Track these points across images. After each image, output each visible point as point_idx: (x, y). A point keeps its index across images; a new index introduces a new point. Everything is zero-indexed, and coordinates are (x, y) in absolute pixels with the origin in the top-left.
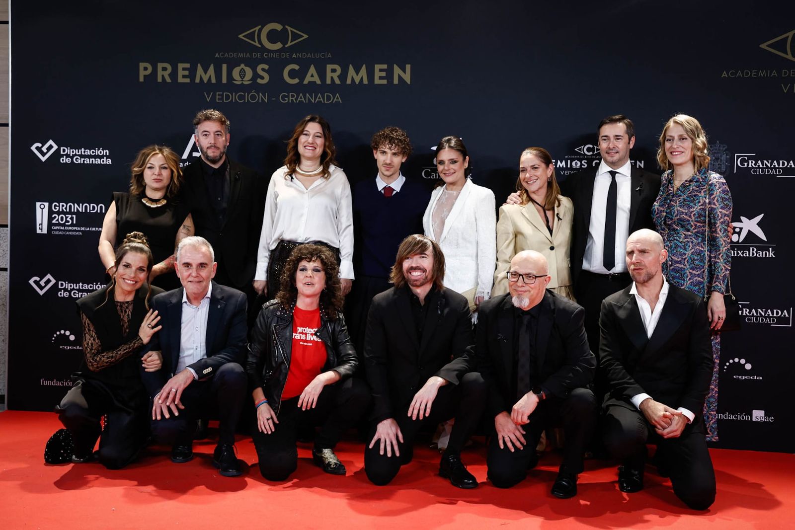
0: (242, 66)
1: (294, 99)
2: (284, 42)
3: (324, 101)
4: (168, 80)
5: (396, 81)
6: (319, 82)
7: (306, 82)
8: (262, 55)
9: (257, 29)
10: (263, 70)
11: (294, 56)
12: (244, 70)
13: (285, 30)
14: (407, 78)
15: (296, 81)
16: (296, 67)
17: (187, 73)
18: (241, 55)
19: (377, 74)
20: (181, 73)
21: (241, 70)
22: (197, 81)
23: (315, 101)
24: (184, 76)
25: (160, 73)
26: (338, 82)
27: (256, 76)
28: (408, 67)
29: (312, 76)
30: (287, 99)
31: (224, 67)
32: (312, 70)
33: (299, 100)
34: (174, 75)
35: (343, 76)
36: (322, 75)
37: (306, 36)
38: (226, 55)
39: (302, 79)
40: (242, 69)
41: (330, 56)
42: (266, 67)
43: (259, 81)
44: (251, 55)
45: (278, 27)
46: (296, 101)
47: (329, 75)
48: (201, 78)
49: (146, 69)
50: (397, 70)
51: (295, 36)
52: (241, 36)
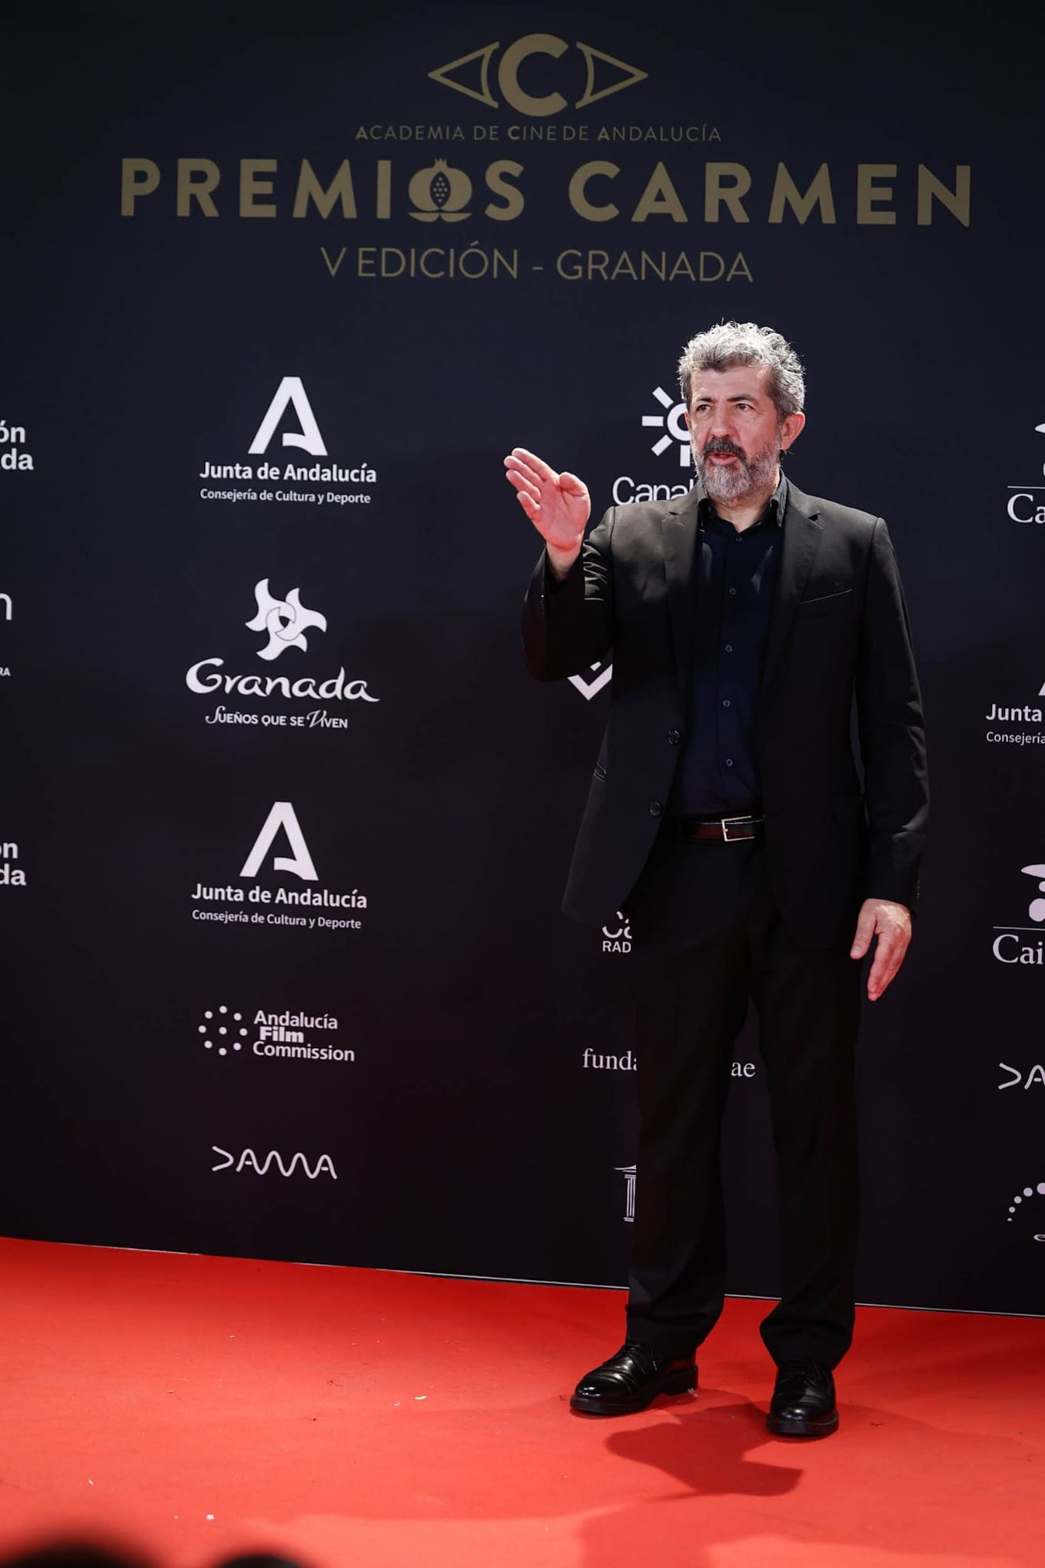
0: (441, 166)
1: (601, 267)
2: (573, 94)
3: (697, 275)
4: (210, 210)
5: (925, 217)
6: (680, 217)
7: (639, 216)
8: (502, 133)
9: (487, 52)
10: (505, 177)
11: (603, 134)
12: (446, 180)
13: (573, 55)
14: (960, 206)
15: (609, 212)
16: (611, 170)
17: (267, 188)
18: (435, 133)
19: (866, 194)
20: (249, 188)
21: (435, 180)
22: (300, 211)
23: (668, 274)
24: (258, 199)
25: (185, 188)
26: (740, 216)
27: (482, 196)
28: (963, 174)
29: (660, 197)
30: (580, 268)
31: (384, 169)
32: (660, 178)
33: (617, 270)
34: (227, 195)
35: (757, 200)
36: (692, 195)
37: (639, 75)
38: (390, 133)
39: (628, 206)
40: (441, 174)
41: (715, 134)
42: (515, 169)
43: (493, 212)
44: (468, 132)
45: (554, 46)
46: (609, 275)
47: (713, 193)
48: (312, 205)
49: (141, 177)
50: (928, 184)
51: (607, 75)
52: (436, 75)
